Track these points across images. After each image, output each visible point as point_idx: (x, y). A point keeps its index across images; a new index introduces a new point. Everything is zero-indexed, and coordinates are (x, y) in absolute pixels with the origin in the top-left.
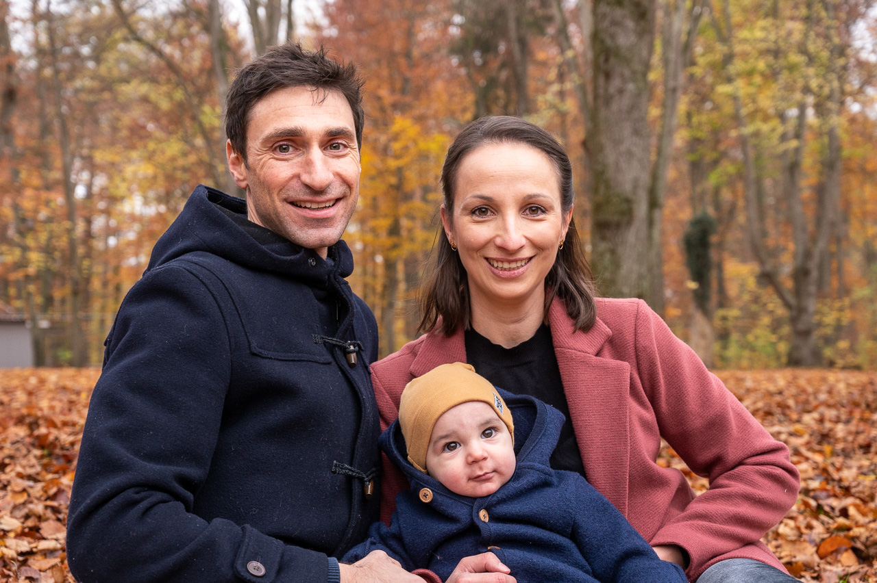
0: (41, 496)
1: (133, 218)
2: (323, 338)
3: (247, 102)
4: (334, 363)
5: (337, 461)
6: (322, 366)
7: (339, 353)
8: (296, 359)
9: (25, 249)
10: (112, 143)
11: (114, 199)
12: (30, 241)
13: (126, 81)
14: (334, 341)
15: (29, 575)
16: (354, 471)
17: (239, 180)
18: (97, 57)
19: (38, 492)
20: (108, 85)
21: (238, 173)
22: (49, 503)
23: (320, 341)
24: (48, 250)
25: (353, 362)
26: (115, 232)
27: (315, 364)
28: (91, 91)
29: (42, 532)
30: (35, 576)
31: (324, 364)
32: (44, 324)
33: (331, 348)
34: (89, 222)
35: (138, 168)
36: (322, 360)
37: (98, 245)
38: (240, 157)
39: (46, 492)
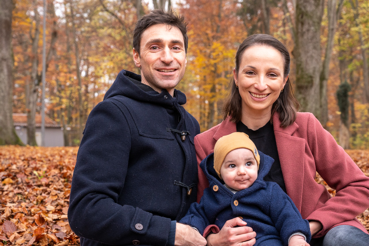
0: (63, 197)
1: (105, 85)
2: (171, 129)
3: (141, 31)
4: (175, 139)
5: (176, 180)
6: (169, 141)
7: (178, 135)
8: (158, 138)
9: (61, 98)
10: (97, 54)
11: (97, 77)
12: (63, 94)
13: (102, 28)
14: (176, 131)
15: (57, 228)
16: (183, 185)
17: (137, 64)
18: (90, 18)
19: (62, 195)
20: (94, 29)
21: (137, 61)
22: (66, 200)
23: (170, 131)
24: (70, 98)
25: (184, 139)
26: (98, 90)
27: (166, 140)
28: (88, 32)
29: (63, 211)
30: (59, 228)
31: (170, 140)
32: (68, 129)
33: (174, 134)
34: (87, 86)
35: (107, 64)
36: (170, 138)
37: (91, 96)
38: (138, 54)
39: (65, 195)
